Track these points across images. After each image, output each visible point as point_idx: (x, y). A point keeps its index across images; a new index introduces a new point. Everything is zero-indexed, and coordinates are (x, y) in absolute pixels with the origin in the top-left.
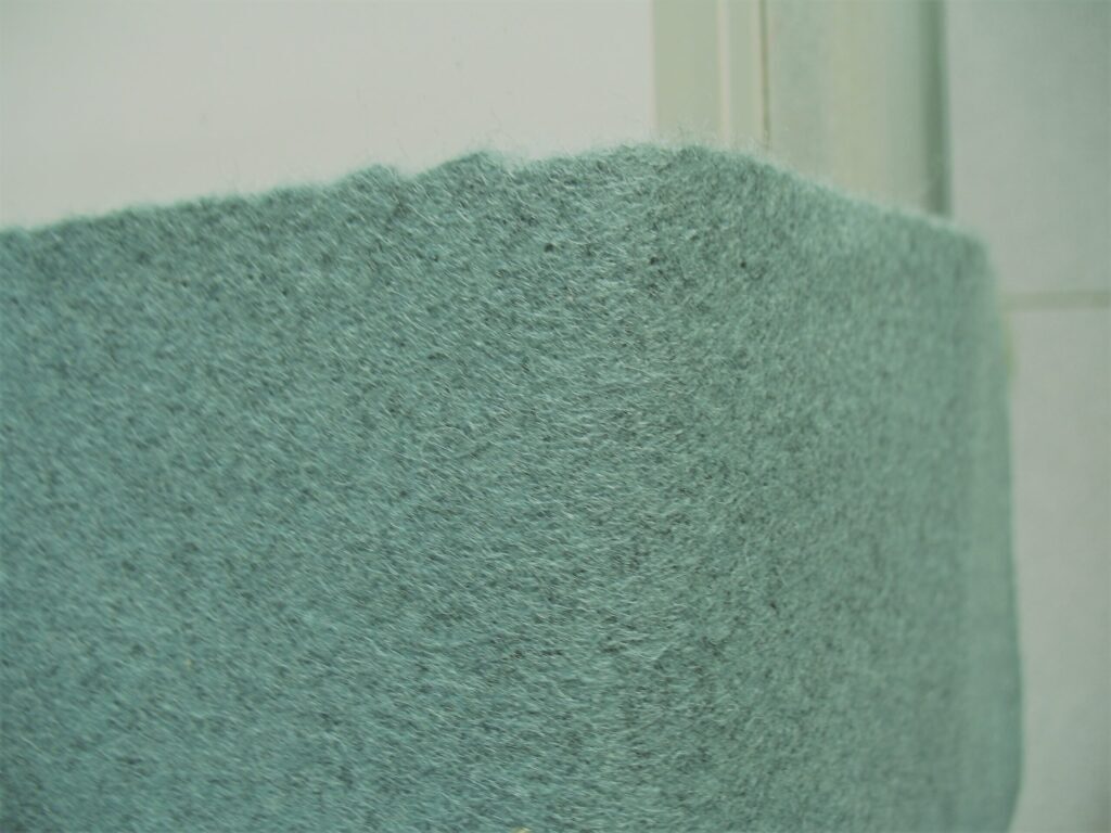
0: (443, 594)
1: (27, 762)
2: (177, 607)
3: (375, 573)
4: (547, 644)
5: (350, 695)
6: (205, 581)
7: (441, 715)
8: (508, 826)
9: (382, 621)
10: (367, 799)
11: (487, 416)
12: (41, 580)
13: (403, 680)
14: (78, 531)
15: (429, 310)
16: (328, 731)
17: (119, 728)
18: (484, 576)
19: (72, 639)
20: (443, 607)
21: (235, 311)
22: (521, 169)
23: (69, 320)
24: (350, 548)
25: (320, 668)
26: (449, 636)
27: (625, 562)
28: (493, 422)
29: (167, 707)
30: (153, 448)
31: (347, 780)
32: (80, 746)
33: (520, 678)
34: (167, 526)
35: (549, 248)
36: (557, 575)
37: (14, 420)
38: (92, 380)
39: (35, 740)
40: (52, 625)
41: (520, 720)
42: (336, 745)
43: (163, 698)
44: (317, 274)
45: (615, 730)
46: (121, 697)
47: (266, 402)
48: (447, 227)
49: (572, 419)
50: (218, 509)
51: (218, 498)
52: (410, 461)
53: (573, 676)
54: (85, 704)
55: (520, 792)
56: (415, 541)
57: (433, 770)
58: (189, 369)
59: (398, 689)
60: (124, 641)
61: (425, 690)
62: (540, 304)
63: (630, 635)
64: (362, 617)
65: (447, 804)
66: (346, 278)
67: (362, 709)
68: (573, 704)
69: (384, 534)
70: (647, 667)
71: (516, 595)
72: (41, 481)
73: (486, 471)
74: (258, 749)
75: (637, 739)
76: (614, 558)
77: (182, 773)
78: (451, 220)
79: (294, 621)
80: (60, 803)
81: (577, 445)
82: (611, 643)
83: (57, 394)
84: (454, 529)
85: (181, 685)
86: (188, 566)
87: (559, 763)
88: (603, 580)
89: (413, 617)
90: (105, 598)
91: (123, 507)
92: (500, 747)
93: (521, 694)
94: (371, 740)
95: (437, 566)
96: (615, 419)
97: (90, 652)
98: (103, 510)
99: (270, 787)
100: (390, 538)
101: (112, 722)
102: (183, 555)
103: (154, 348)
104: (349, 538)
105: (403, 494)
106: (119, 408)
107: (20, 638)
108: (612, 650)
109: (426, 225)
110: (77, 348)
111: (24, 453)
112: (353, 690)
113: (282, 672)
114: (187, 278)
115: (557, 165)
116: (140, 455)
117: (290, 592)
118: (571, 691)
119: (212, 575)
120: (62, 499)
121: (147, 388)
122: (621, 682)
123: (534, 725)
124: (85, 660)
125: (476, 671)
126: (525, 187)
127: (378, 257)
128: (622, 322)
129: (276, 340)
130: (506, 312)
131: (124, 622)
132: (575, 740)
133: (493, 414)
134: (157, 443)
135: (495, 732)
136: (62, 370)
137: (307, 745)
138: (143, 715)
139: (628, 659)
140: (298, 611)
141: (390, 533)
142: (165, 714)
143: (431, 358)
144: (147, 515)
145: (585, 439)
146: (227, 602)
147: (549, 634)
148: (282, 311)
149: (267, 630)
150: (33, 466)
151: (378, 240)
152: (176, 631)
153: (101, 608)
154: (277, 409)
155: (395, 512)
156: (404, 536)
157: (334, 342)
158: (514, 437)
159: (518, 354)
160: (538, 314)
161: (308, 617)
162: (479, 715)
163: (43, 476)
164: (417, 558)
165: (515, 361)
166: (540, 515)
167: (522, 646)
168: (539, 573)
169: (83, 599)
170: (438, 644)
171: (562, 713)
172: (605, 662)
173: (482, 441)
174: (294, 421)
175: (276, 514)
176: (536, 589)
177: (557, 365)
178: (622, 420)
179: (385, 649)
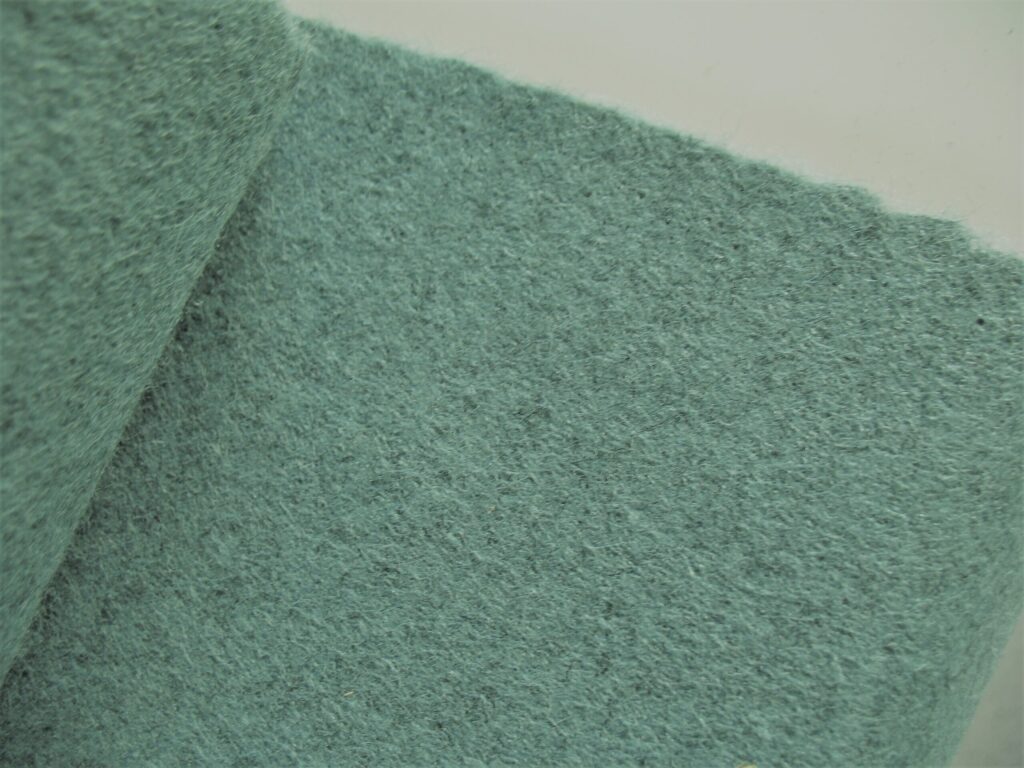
0: (774, 548)
1: (275, 527)
2: (502, 457)
3: (718, 507)
4: (844, 624)
5: (643, 597)
6: (544, 446)
7: (723, 645)
8: (739, 757)
9: (706, 548)
10: (615, 689)
11: (876, 425)
12: (372, 376)
13: (701, 602)
14: (432, 350)
15: (862, 321)
16: (606, 618)
17: (389, 535)
18: (816, 549)
19: (381, 440)
20: (768, 559)
21: (680, 241)
22: (984, 251)
23: (511, 170)
24: (705, 477)
25: (625, 563)
26: (761, 584)
27: (930, 586)
28: (879, 433)
29: (450, 536)
30: (544, 313)
31: (604, 665)
32: (340, 534)
33: (809, 643)
34: (526, 383)
35: (981, 322)
36: (878, 573)
37: (410, 226)
38: (510, 230)
39: (294, 511)
40: (364, 419)
41: (792, 675)
42: (607, 633)
43: (449, 528)
44: (772, 247)
45: (863, 715)
46: (407, 509)
47: (678, 325)
48: (906, 265)
49: (941, 459)
50: (588, 393)
51: (591, 383)
52: (794, 431)
53: (852, 658)
54: (366, 502)
55: (765, 733)
56: (768, 496)
57: (692, 687)
58: (615, 266)
59: (692, 609)
60: (434, 462)
61: (719, 619)
62: (956, 361)
63: (908, 644)
64: (688, 536)
65: (692, 719)
66: (799, 263)
67: (650, 613)
68: (842, 679)
69: (741, 478)
70: (908, 674)
71: (836, 575)
72: (414, 292)
73: (856, 468)
74: (527, 608)
75: (876, 729)
76: (923, 579)
77: (437, 600)
78: (911, 262)
79: (618, 515)
80: (292, 577)
81: (937, 480)
82: (892, 644)
83: (468, 227)
84: (808, 500)
85: (475, 522)
86: (530, 427)
87: (808, 722)
88: (908, 592)
89: (737, 556)
90: (431, 418)
91: (489, 351)
92: (763, 690)
93: (802, 654)
94: (645, 641)
95: (779, 524)
96: (973, 473)
97: (393, 460)
98: (466, 343)
99: (522, 644)
100: (746, 484)
101: (387, 528)
102: (533, 416)
103: (584, 232)
104: (707, 468)
105: (775, 454)
106: (525, 265)
107: (324, 416)
108: (890, 650)
109: (888, 256)
110: (507, 197)
111: (407, 260)
112: (649, 593)
113: (584, 552)
114: (646, 191)
115: (1013, 263)
116: (528, 313)
117: (627, 490)
118: (846, 669)
119: (552, 443)
120: (428, 317)
121: (562, 263)
122: (883, 678)
123: (802, 683)
124: (385, 463)
125: (772, 621)
126: (981, 266)
127: (835, 260)
128: (1008, 404)
129: (710, 280)
130: (927, 353)
131: (440, 446)
132: (830, 710)
133: (882, 425)
134: (550, 310)
135: (766, 678)
136: (483, 210)
137: (579, 622)
138: (422, 534)
139: (897, 661)
140: (626, 507)
141: (748, 480)
142: (444, 542)
143: (847, 359)
144: (510, 366)
145: (945, 478)
146: (557, 472)
147: (849, 617)
148: (725, 261)
149: (587, 512)
150: (411, 275)
151: (841, 247)
152: (492, 477)
153: (424, 425)
154: (686, 335)
155: (761, 466)
156: (759, 487)
157: (765, 308)
158: (891, 452)
159: (922, 390)
160: (952, 368)
161: (634, 516)
162: (758, 658)
163: (418, 289)
164: (764, 510)
165: (917, 394)
166: (886, 521)
167: (823, 616)
168: (865, 567)
169: (409, 410)
170: (749, 586)
171: (830, 683)
172: (880, 657)
173: (864, 443)
174: (698, 353)
175: (644, 420)
176: (856, 577)
177: (949, 413)
178: (978, 477)
179: (697, 571)
